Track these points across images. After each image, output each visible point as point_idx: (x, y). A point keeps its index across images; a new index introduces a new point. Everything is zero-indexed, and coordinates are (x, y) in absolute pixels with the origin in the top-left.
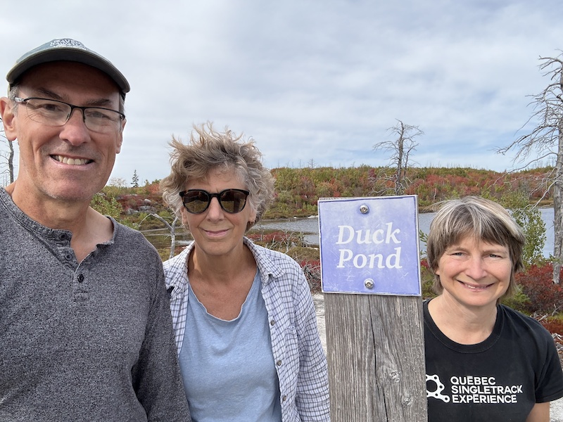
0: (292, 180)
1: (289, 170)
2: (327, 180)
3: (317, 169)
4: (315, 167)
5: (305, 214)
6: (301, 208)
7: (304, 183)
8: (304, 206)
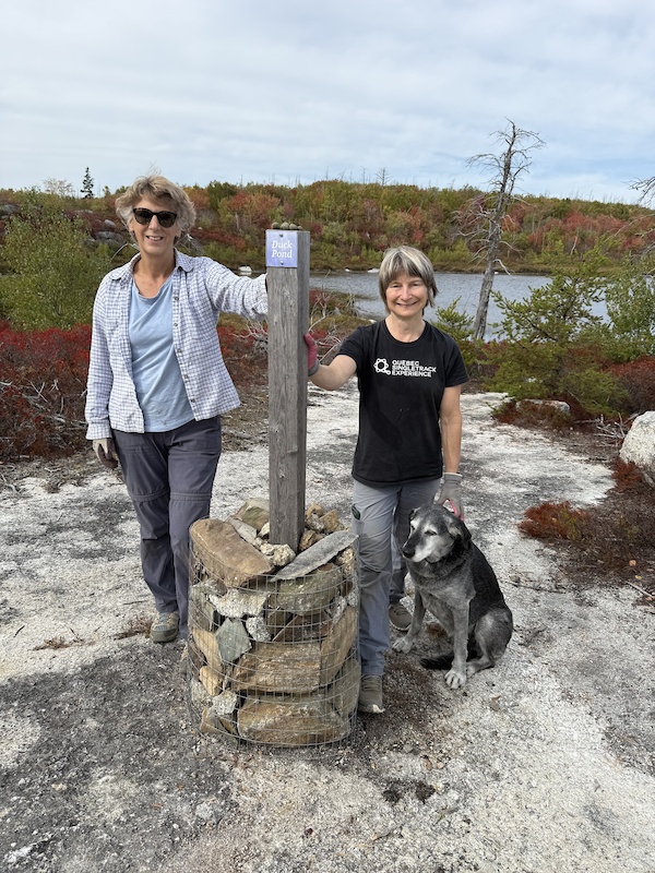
0: (347, 204)
1: (345, 186)
2: (405, 209)
3: (392, 187)
4: (388, 184)
5: (363, 265)
6: (357, 254)
7: (366, 212)
8: (364, 252)
